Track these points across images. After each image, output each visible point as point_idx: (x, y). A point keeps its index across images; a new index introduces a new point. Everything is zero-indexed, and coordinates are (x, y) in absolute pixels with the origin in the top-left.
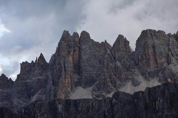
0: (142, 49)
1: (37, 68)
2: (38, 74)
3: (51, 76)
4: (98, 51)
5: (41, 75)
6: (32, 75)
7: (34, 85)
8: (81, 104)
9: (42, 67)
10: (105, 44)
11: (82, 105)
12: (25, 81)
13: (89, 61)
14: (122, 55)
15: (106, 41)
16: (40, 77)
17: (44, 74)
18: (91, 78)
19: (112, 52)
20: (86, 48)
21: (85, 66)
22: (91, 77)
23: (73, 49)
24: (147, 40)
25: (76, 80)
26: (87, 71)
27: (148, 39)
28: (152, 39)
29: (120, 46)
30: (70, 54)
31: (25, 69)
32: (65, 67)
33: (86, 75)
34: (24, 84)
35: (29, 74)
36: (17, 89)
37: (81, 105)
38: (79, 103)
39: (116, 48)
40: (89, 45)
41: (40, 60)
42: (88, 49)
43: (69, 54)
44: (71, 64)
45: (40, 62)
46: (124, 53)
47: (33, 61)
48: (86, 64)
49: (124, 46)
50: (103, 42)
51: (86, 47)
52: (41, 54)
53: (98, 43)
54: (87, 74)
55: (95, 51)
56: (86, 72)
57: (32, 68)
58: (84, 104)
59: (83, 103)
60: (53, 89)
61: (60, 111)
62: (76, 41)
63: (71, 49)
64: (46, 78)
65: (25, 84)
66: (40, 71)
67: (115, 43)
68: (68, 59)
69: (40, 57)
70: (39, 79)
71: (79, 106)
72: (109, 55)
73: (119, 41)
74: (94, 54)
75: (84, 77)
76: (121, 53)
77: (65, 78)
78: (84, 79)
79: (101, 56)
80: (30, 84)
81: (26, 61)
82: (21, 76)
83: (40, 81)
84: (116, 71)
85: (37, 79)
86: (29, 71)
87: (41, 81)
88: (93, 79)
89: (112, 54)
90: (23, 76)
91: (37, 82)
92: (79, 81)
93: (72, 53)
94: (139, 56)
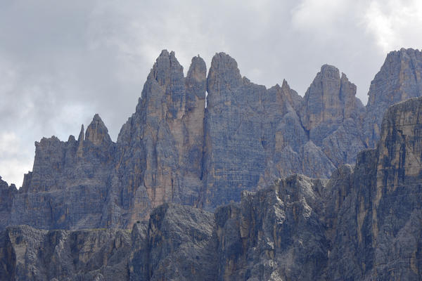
0: (383, 106)
1: (81, 155)
2: (83, 173)
3: (116, 178)
4: (259, 113)
5: (90, 177)
6: (64, 175)
7: (68, 203)
8: (88, 243)
9: (97, 155)
10: (282, 92)
11: (92, 246)
12: (44, 192)
13: (230, 139)
14: (331, 122)
15: (285, 83)
16: (87, 182)
17: (100, 173)
18: (234, 187)
19: (301, 114)
20: (222, 102)
21: (218, 151)
22: (232, 184)
23: (184, 105)
24: (399, 80)
25: (190, 192)
26: (221, 168)
27: (402, 76)
28: (413, 78)
29: (325, 98)
30: (175, 117)
31: (47, 158)
32: (155, 153)
33: (219, 177)
34: (42, 200)
35: (59, 171)
36: (21, 214)
37: (86, 248)
38: (82, 242)
39: (311, 104)
40: (233, 93)
41: (91, 135)
42: (229, 103)
43: (172, 119)
44: (176, 146)
45: (90, 138)
46: (334, 119)
47: (72, 138)
48: (218, 147)
49: (336, 98)
50: (277, 85)
51: (223, 98)
52: (97, 116)
53: (263, 88)
54: (221, 174)
55: (251, 111)
56: (219, 170)
57: (69, 156)
58: (96, 246)
59: (93, 240)
60: (117, 214)
61: (20, 264)
62: (196, 83)
63: (178, 105)
64: (103, 185)
65: (45, 199)
66: (89, 166)
67: (310, 88)
68: (168, 132)
69: (92, 126)
70: (83, 188)
71: (81, 251)
72: (290, 122)
73: (321, 83)
74: (246, 119)
75: (212, 185)
76: (328, 116)
77: (154, 184)
78: (211, 190)
79: (267, 127)
80: (57, 201)
81: (53, 137)
82: (33, 178)
83: (87, 193)
84: (303, 167)
85: (77, 188)
86: (58, 163)
87: (89, 192)
88: (236, 190)
89: (300, 121)
90: (39, 178)
91: (77, 195)
92: (197, 195)
93: (180, 115)
94: (376, 126)
